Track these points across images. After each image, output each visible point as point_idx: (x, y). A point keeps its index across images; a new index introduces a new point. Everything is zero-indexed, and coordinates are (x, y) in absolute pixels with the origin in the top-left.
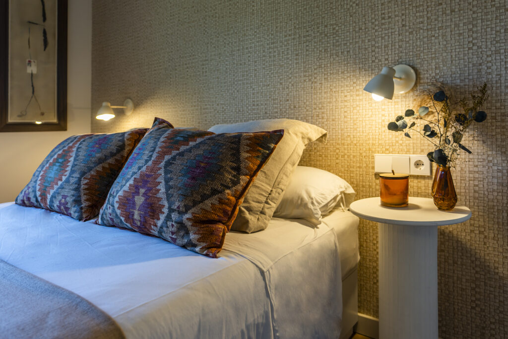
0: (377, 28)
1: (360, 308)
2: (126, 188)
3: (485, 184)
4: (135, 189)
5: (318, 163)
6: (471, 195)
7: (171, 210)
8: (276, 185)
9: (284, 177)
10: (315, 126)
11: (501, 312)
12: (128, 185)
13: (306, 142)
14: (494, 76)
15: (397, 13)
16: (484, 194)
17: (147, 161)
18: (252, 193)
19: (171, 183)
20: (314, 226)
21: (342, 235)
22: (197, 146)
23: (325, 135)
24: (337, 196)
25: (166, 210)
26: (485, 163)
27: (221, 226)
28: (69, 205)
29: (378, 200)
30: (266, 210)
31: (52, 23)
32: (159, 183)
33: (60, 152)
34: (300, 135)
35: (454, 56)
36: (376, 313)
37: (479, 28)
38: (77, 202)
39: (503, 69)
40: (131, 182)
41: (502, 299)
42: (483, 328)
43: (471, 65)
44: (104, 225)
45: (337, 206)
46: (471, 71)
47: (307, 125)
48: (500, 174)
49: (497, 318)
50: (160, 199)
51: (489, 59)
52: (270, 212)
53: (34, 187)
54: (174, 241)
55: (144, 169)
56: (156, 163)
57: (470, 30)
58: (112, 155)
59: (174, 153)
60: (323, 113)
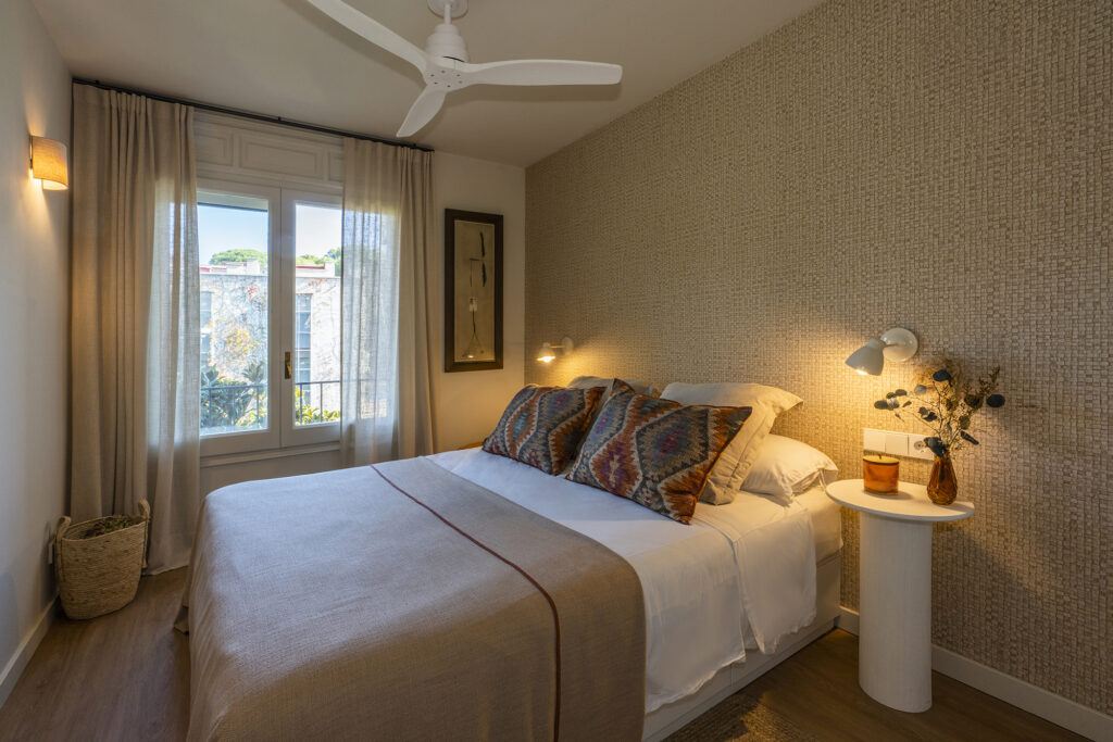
0: (868, 282)
1: (843, 601)
2: (600, 451)
3: (1008, 479)
4: (610, 454)
5: (793, 431)
6: (988, 489)
7: (645, 479)
8: (743, 458)
9: (752, 450)
10: (789, 394)
11: (1025, 630)
12: (601, 449)
13: (778, 411)
14: (1022, 352)
15: (894, 267)
16: (1005, 490)
17: (618, 430)
18: (720, 466)
19: (644, 454)
20: (785, 504)
21: (818, 517)
22: (665, 419)
23: (801, 403)
24: (814, 473)
25: (640, 478)
26: (1007, 454)
27: (691, 497)
28: (539, 459)
29: (860, 484)
30: (734, 484)
31: (490, 258)
32: (633, 452)
33: (523, 405)
34: (771, 404)
35: (968, 324)
36: (855, 605)
37: (1002, 293)
38: (547, 456)
39: (1034, 344)
40: (605, 447)
41: (1026, 615)
42: (1002, 645)
43: (990, 336)
44: (575, 481)
45: (815, 483)
46: (990, 343)
47: (779, 392)
48: (1027, 469)
49: (1020, 636)
50: (634, 467)
51: (1015, 331)
52: (737, 486)
53: (502, 437)
54: (648, 506)
55: (616, 436)
56: (628, 431)
57: (989, 294)
58: (574, 413)
59: (644, 424)
60: (799, 375)
